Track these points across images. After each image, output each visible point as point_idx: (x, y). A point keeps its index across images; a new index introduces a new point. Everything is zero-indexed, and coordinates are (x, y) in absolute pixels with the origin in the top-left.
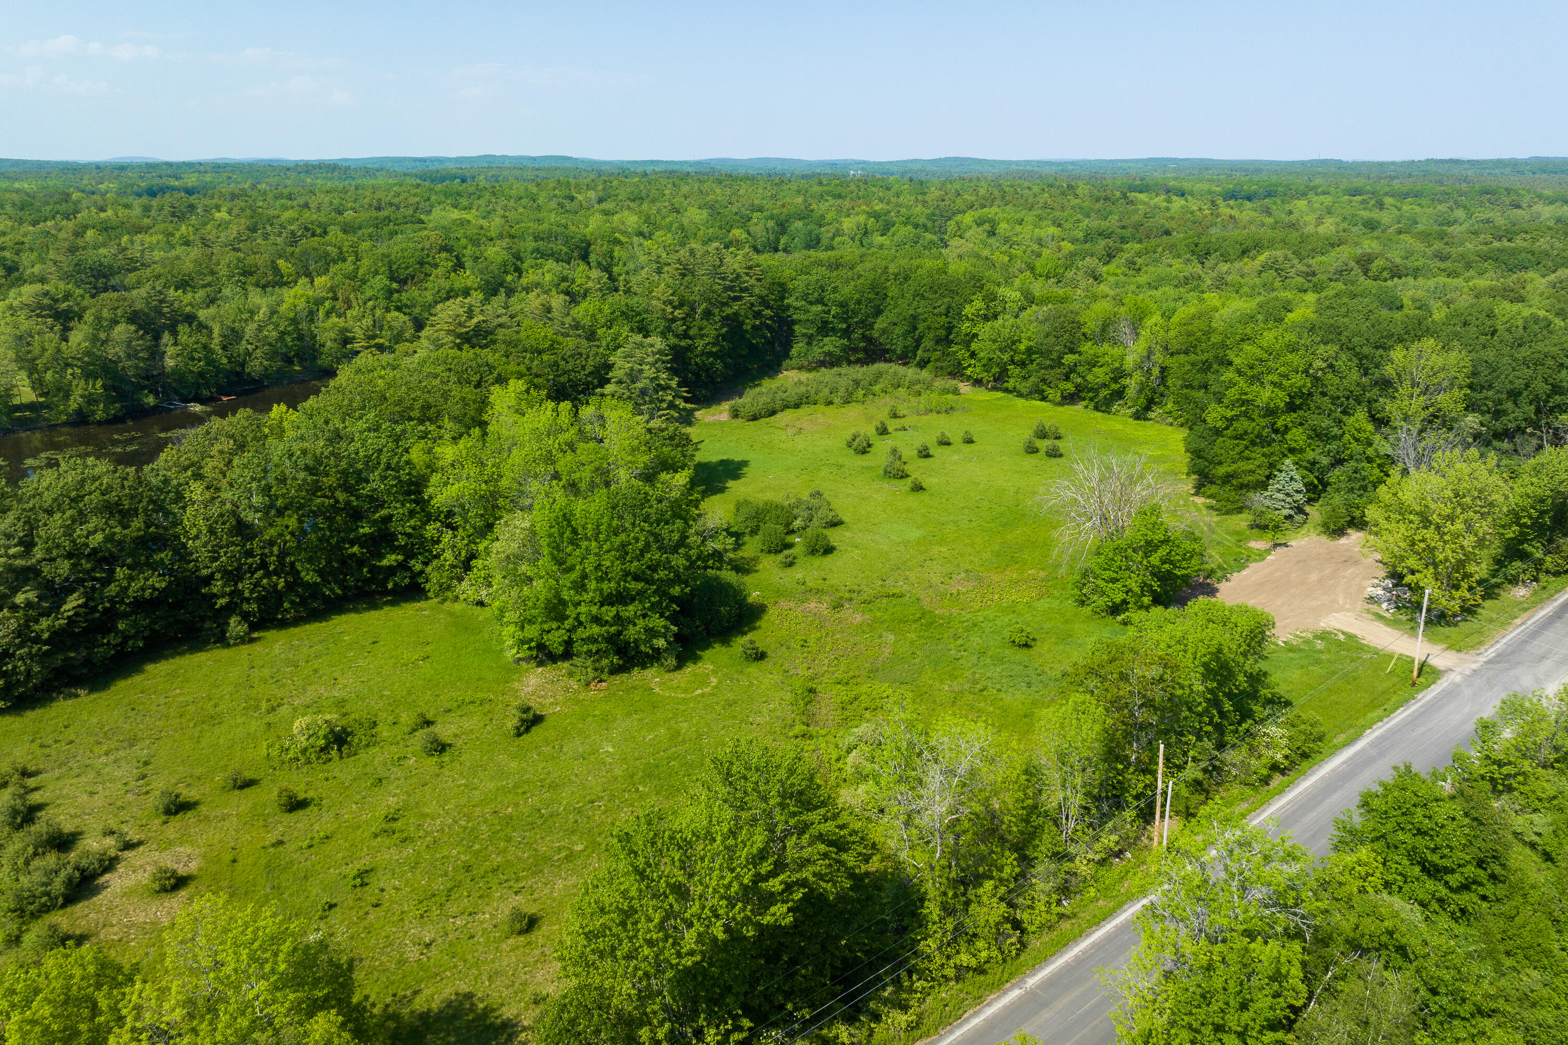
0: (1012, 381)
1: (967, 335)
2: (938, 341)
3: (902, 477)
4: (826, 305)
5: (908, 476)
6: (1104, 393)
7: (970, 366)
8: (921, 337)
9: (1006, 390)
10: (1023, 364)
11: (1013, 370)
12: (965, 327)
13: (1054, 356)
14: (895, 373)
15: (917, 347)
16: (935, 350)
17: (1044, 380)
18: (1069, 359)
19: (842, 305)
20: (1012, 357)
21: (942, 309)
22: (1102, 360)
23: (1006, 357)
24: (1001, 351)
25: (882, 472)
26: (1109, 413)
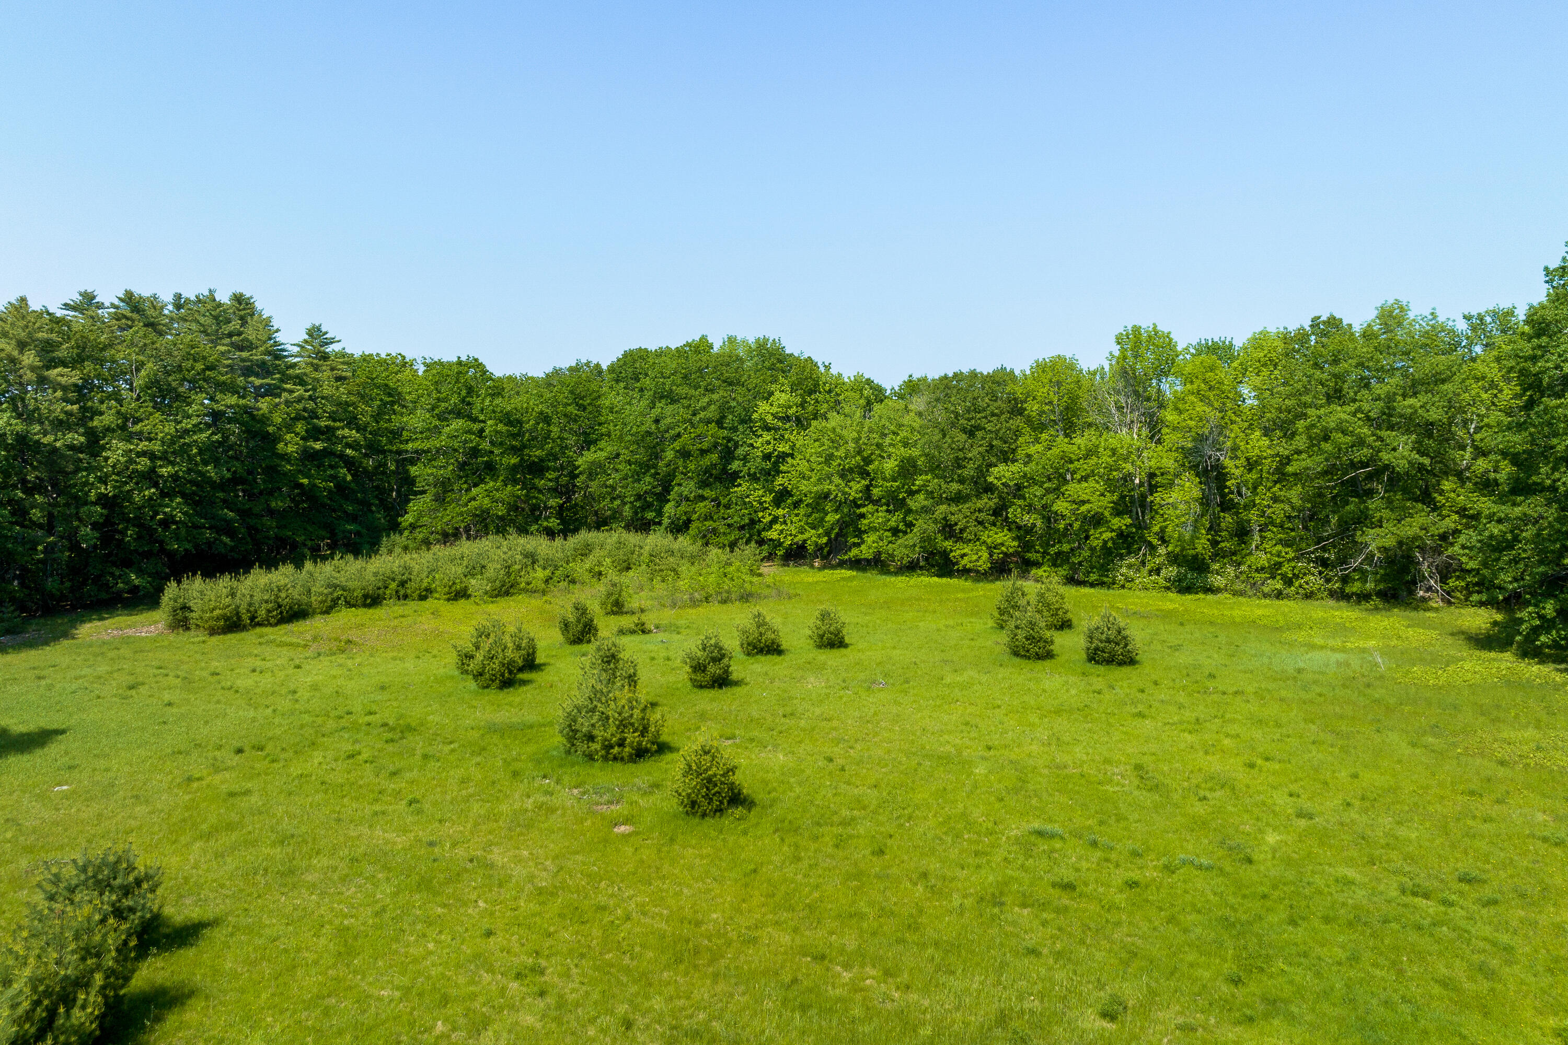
0: (870, 539)
1: (767, 457)
2: (708, 478)
3: (640, 754)
4: (475, 420)
5: (663, 748)
6: (1102, 536)
7: (775, 520)
8: (671, 476)
9: (858, 564)
10: (895, 503)
11: (875, 516)
12: (763, 442)
13: (969, 471)
14: (620, 544)
15: (662, 498)
16: (702, 498)
17: (949, 530)
18: (1002, 474)
19: (508, 419)
20: (868, 488)
21: (712, 412)
22: (1084, 467)
23: (855, 488)
24: (842, 476)
25: (558, 740)
26: (1109, 586)
